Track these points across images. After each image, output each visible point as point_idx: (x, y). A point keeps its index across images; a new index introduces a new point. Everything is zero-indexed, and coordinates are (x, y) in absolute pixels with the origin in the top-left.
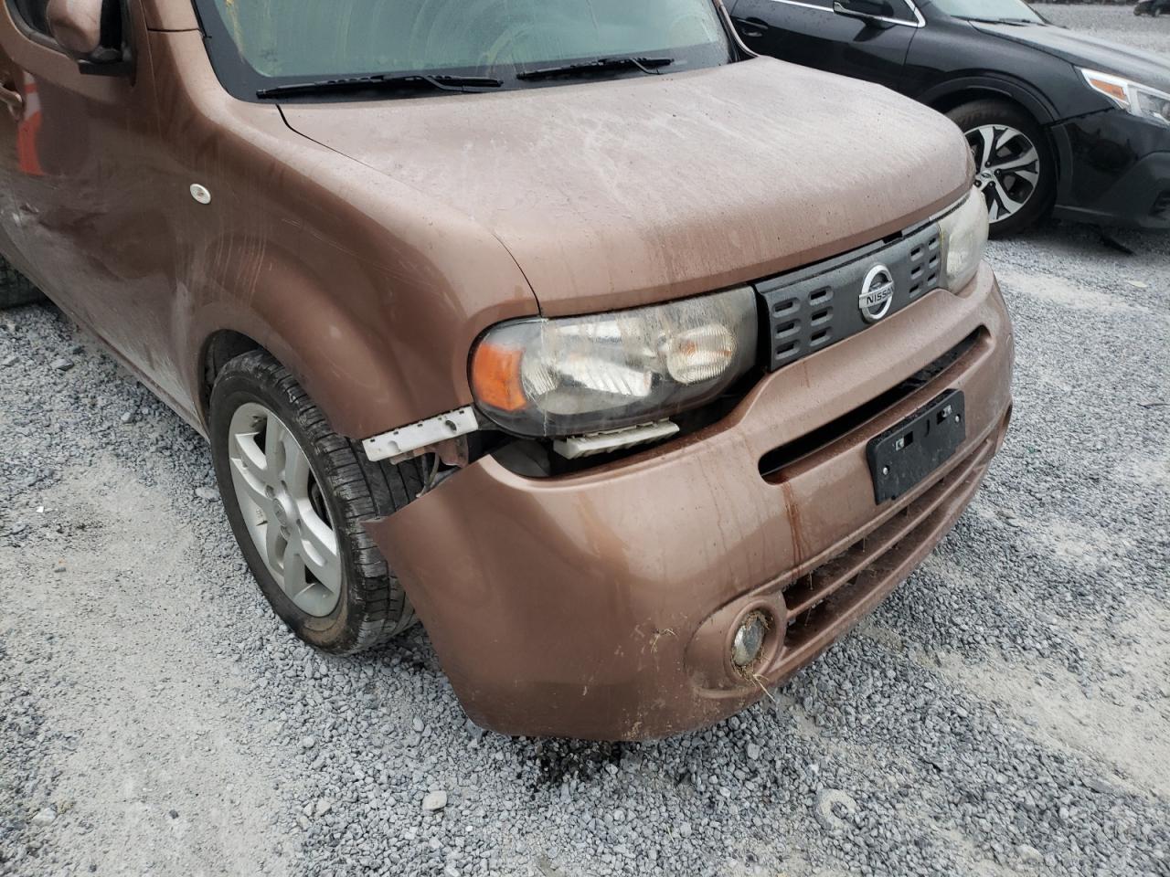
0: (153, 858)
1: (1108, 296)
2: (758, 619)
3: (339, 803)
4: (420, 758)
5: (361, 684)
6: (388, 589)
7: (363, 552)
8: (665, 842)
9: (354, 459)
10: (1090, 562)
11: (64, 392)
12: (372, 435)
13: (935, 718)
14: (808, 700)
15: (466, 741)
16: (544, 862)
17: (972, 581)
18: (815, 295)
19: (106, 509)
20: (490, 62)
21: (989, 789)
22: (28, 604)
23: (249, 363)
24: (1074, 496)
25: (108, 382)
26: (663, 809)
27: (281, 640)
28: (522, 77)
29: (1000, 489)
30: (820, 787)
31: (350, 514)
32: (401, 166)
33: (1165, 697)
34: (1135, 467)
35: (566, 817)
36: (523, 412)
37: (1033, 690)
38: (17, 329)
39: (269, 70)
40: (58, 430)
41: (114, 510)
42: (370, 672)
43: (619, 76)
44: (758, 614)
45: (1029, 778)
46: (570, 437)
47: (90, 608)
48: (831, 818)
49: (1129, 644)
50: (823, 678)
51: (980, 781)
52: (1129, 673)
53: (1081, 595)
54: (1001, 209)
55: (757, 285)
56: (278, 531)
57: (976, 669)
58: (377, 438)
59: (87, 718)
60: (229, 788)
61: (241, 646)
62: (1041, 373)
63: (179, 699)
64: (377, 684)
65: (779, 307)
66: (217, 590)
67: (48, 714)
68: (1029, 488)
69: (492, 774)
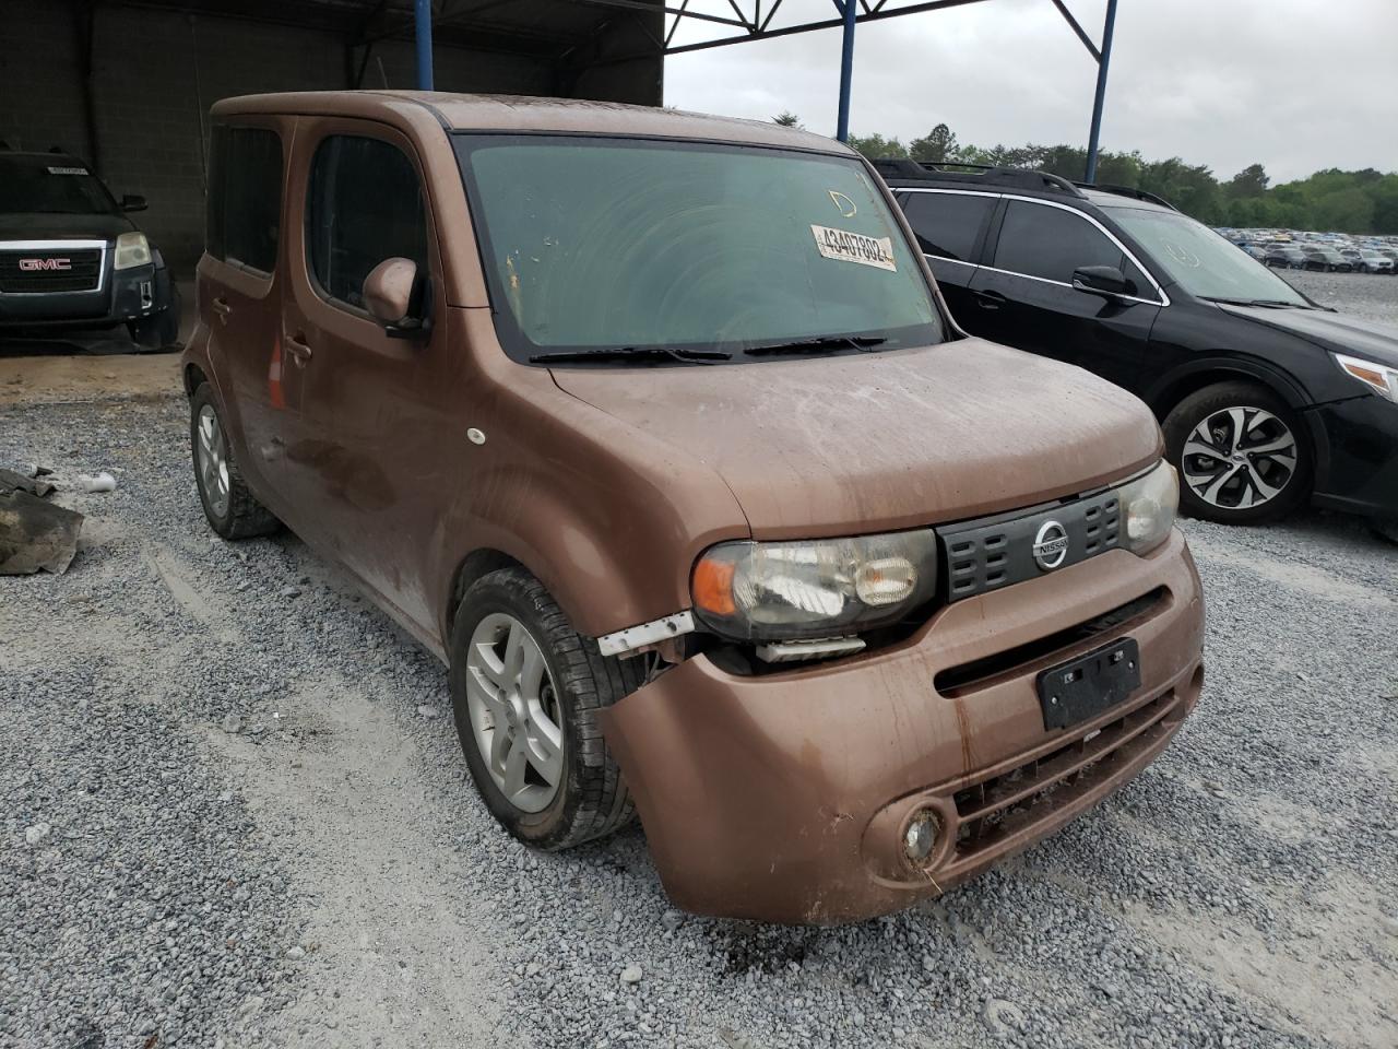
0: (386, 994)
1: (1368, 590)
2: (930, 819)
3: (546, 969)
4: (619, 943)
5: (568, 878)
6: (603, 780)
7: (586, 742)
8: (839, 1026)
9: (585, 660)
10: (1298, 836)
11: (294, 616)
12: (605, 634)
13: (1111, 954)
14: (988, 928)
15: (661, 933)
16: (727, 1033)
17: (1169, 844)
18: (990, 541)
19: (335, 719)
20: (722, 339)
21: (1155, 1015)
22: (271, 789)
23: (502, 577)
24: (1289, 774)
25: (333, 610)
26: (840, 1002)
27: (494, 837)
28: (748, 352)
29: (1211, 763)
30: (990, 996)
31: (578, 707)
32: (647, 422)
33: (1353, 959)
34: (1363, 754)
35: (750, 997)
36: (733, 616)
37: (1216, 942)
38: (248, 559)
39: (542, 341)
40: (290, 649)
41: (342, 720)
42: (576, 869)
43: (835, 353)
44: (930, 814)
45: (1197, 1010)
46: (770, 643)
47: (324, 799)
48: (996, 1023)
49: (1323, 911)
50: (1004, 911)
51: (1147, 1008)
52: (1318, 936)
53: (1280, 863)
54: (1257, 495)
55: (938, 529)
56: (504, 732)
57: (1160, 919)
58: (611, 637)
59: (327, 884)
60: (449, 949)
61: (460, 839)
62: (1278, 660)
63: (405, 877)
64: (582, 880)
65: (957, 548)
66: (437, 792)
67: (294, 877)
68: (1242, 764)
69: (684, 960)
